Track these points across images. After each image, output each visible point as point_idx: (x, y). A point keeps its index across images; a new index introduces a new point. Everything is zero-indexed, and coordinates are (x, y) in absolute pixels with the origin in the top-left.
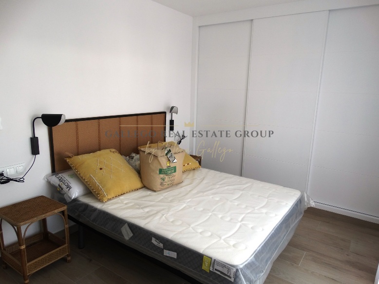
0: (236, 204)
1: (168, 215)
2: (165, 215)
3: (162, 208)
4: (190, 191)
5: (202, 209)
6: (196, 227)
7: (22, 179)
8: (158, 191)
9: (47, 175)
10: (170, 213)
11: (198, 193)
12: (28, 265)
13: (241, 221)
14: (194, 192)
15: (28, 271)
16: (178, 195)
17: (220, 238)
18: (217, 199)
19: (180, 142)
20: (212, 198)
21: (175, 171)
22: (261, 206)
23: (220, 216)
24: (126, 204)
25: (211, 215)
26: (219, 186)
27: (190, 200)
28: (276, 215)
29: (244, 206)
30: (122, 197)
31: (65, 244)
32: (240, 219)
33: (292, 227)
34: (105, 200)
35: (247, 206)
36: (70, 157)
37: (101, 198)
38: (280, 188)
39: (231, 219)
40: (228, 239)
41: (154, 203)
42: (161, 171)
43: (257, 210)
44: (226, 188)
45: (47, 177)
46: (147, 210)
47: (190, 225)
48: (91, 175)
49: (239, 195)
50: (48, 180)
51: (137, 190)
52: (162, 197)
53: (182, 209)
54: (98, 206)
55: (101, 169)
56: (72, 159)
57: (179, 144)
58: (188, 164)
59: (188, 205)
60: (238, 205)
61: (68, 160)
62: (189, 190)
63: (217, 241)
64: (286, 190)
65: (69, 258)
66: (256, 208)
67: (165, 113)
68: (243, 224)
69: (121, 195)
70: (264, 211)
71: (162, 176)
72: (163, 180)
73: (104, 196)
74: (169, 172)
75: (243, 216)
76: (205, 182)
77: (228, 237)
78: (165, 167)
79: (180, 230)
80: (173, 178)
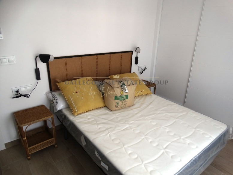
0: (167, 130)
1: (113, 133)
2: (110, 133)
3: (111, 126)
4: (136, 114)
5: (138, 131)
6: (128, 148)
7: (29, 95)
8: (113, 111)
9: (47, 92)
10: (114, 132)
11: (141, 116)
12: (29, 148)
13: (166, 148)
14: (139, 115)
15: (29, 152)
16: (126, 116)
17: (143, 162)
18: (154, 124)
19: (142, 72)
20: (150, 122)
21: (127, 98)
22: (187, 136)
23: (150, 140)
24: (89, 119)
25: (144, 139)
26: (159, 112)
27: (132, 122)
28: (197, 147)
29: (172, 134)
30: (87, 113)
31: (53, 137)
32: (165, 147)
33: (211, 156)
34: (76, 114)
35: (175, 134)
36: (58, 82)
37: (73, 113)
38: (209, 120)
39: (158, 145)
40: (148, 165)
41: (106, 121)
42: (116, 98)
43: (182, 139)
44: (165, 114)
45: (47, 93)
46: (100, 126)
47: (124, 145)
48: (70, 96)
49: (173, 122)
50: (47, 95)
51: (101, 108)
52: (114, 117)
53: (124, 130)
54: (71, 118)
55: (77, 92)
56: (60, 84)
57: (141, 74)
58: (142, 91)
59: (130, 127)
60: (168, 132)
61: (58, 84)
62: (136, 112)
63: (139, 165)
64: (214, 123)
65: (56, 146)
66: (182, 138)
67: (132, 52)
68: (166, 151)
69: (89, 111)
70: (188, 141)
71: (117, 101)
72: (118, 103)
73: (75, 112)
74: (123, 99)
75: (168, 143)
76: (150, 106)
77: (149, 163)
78: (119, 96)
79: (115, 149)
80: (125, 103)
